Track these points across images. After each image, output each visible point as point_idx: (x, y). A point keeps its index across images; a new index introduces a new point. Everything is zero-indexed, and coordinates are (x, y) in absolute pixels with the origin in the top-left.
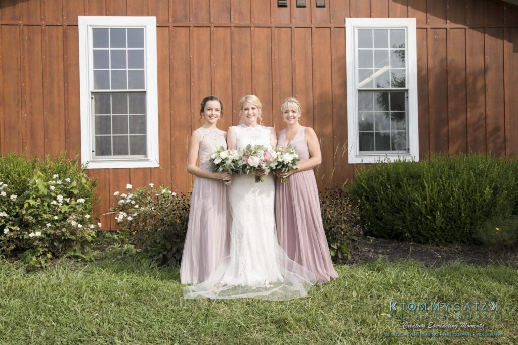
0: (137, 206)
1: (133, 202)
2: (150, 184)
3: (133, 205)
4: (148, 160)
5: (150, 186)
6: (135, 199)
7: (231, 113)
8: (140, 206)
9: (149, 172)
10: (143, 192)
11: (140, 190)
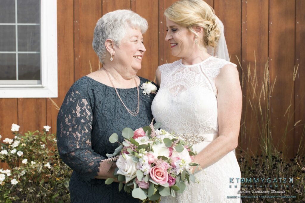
0: (25, 161)
1: (20, 154)
2: (45, 127)
3: (20, 159)
4: (42, 87)
5: (44, 130)
6: (23, 150)
7: (157, 24)
8: (29, 161)
9: (44, 104)
10: (34, 140)
11: (30, 135)
